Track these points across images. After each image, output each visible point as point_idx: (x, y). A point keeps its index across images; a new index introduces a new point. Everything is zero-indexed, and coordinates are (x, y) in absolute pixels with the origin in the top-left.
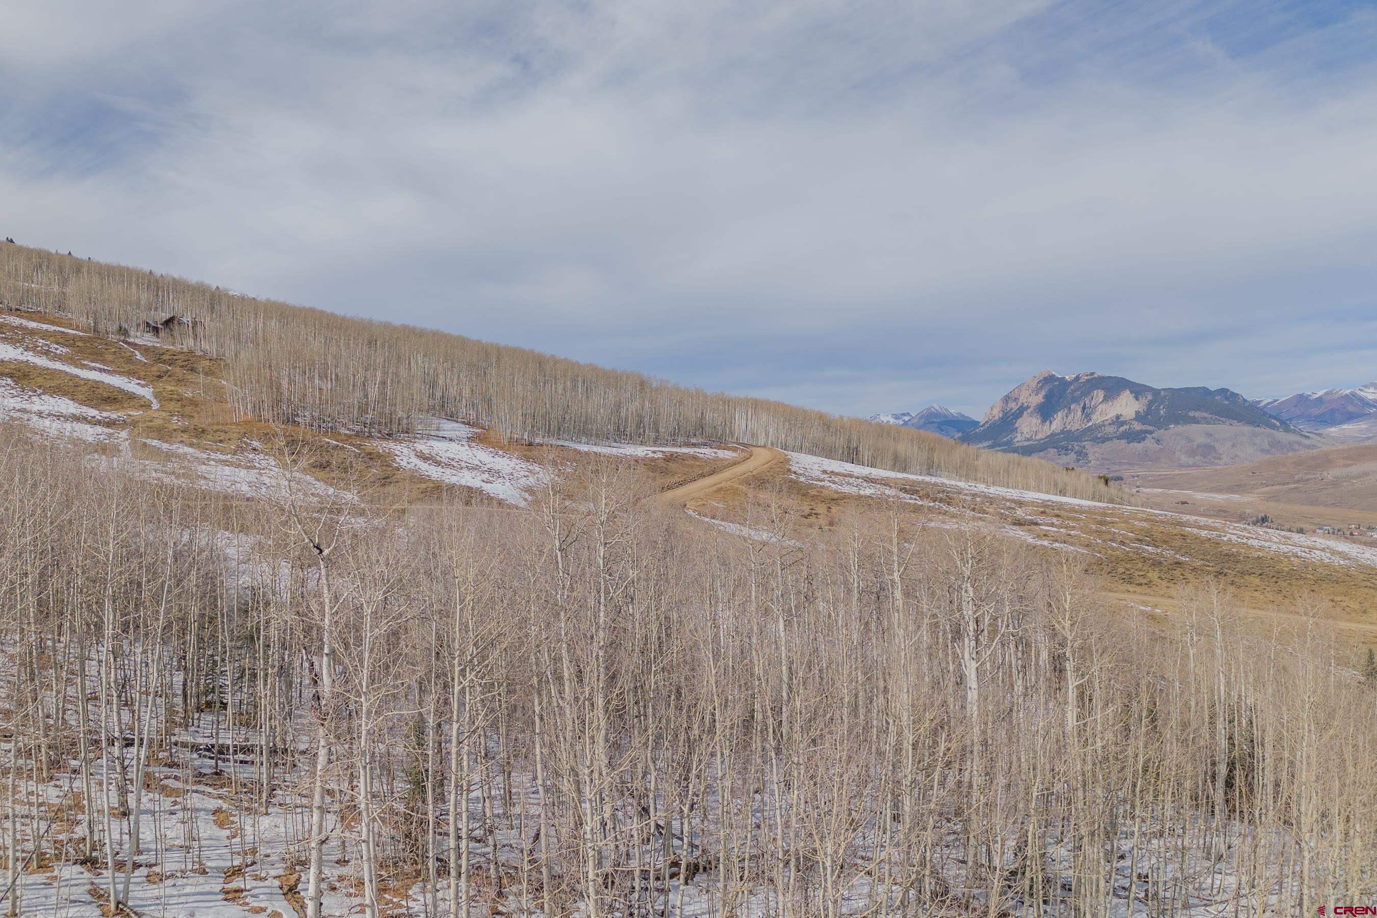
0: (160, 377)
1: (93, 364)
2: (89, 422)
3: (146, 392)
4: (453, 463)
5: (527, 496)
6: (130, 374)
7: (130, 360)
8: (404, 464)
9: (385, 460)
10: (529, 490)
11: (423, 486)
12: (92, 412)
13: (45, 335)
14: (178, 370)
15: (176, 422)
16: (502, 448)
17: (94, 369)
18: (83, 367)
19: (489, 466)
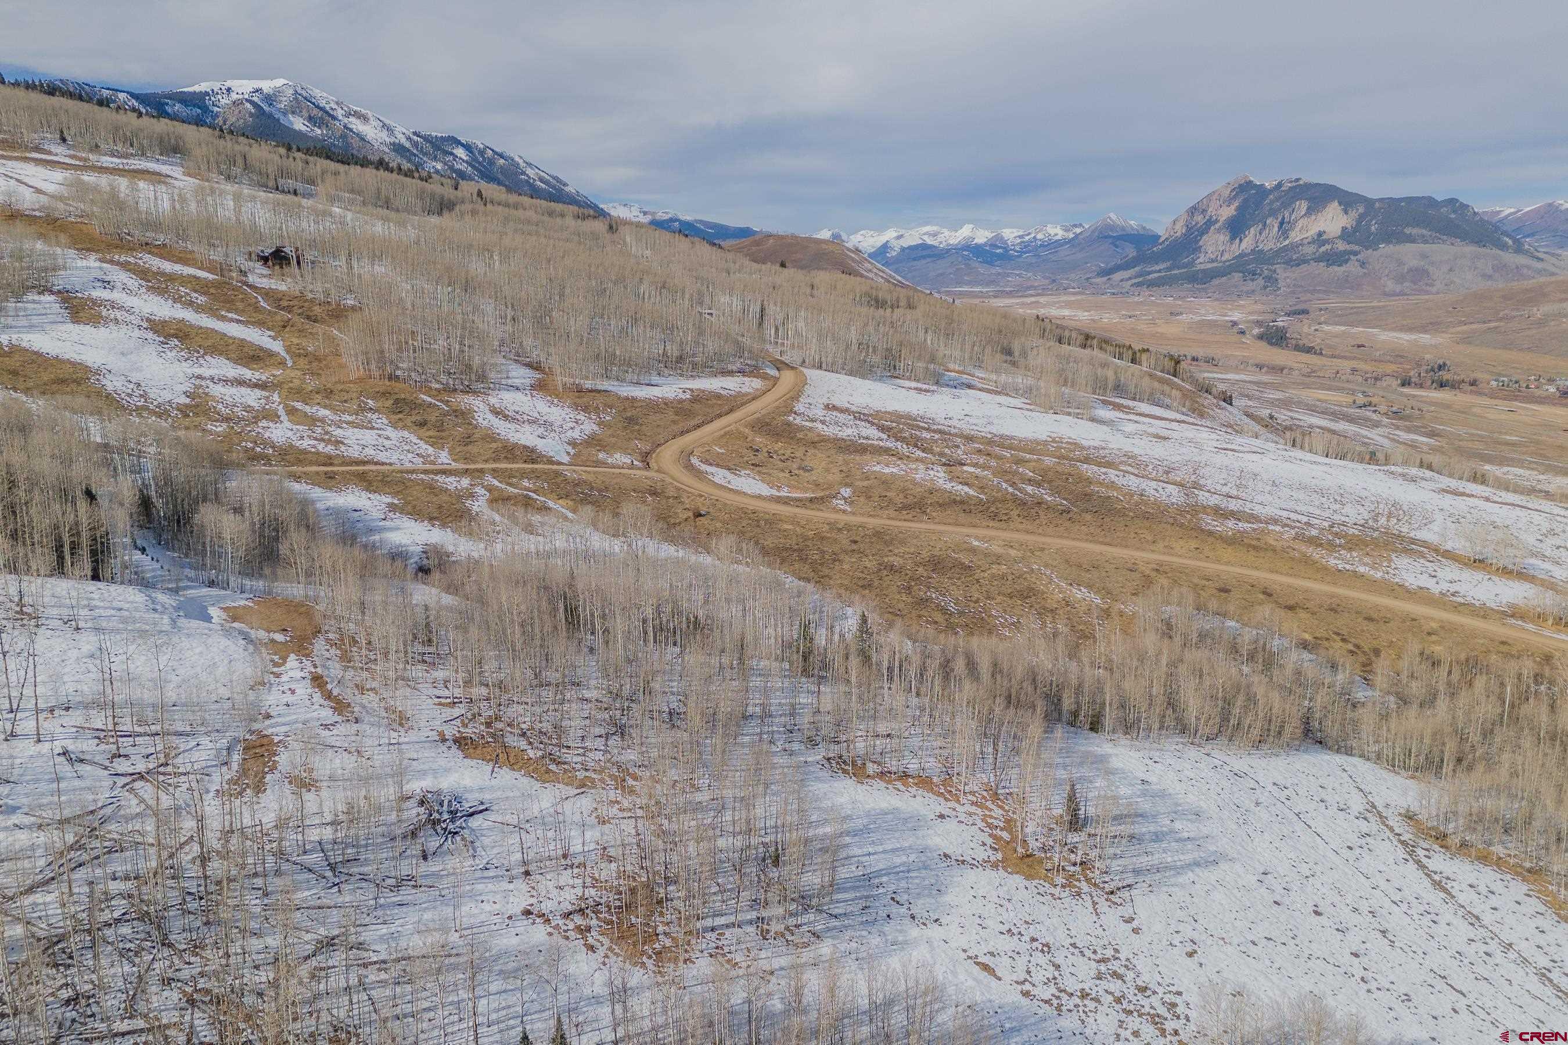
0: (284, 327)
1: (230, 315)
2: (249, 386)
3: (277, 346)
4: (518, 417)
5: (570, 449)
6: (261, 324)
7: (257, 309)
8: (480, 420)
9: (464, 415)
10: (573, 443)
11: (494, 445)
12: (247, 374)
13: (185, 280)
14: (296, 319)
15: (311, 383)
16: (557, 396)
17: (232, 320)
18: (223, 318)
19: (545, 418)
